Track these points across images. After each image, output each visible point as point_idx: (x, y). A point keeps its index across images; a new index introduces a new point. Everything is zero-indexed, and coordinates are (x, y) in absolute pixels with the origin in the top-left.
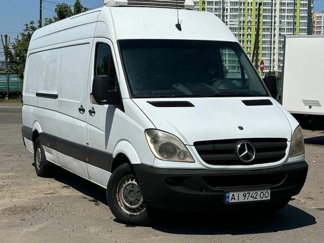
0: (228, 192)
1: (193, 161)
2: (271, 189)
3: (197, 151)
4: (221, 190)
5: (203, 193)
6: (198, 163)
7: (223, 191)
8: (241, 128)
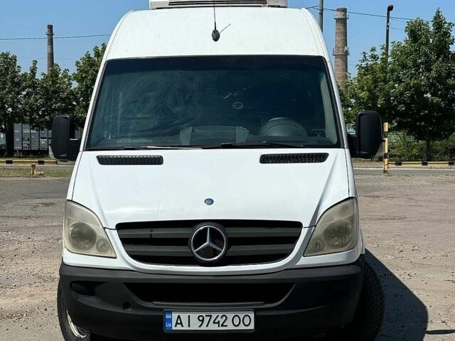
0: (170, 312)
1: (114, 256)
2: (255, 311)
3: (121, 239)
4: (158, 307)
5: (129, 311)
6: (120, 260)
7: (163, 309)
8: (210, 202)
